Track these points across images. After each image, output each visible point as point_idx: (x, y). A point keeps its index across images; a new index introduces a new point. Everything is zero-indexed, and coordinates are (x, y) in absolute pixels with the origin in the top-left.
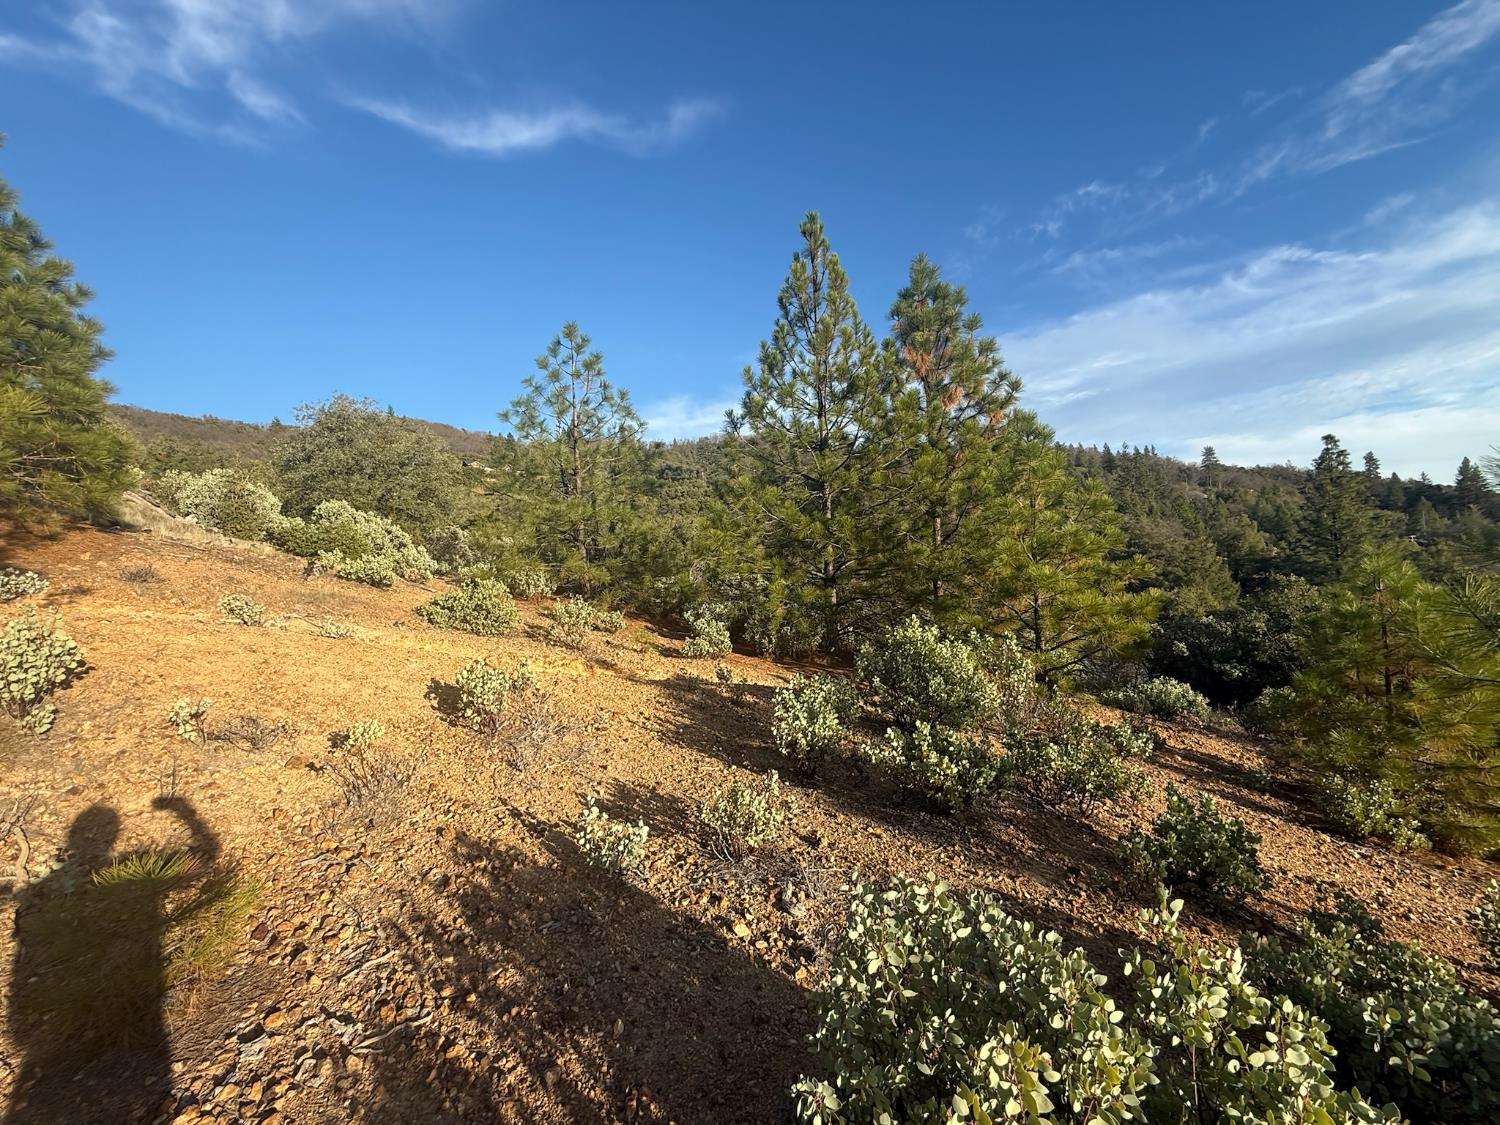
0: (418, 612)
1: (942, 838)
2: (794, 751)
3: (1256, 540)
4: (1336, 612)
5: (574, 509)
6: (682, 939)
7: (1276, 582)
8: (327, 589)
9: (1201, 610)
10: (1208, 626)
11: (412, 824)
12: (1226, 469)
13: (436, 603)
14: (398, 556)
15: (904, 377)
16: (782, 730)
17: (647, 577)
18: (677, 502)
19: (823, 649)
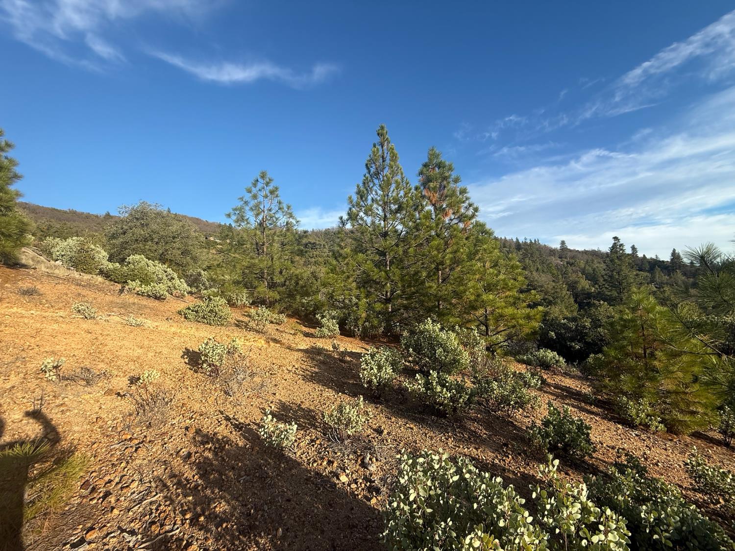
0: (179, 313)
1: (443, 429)
2: (370, 385)
3: (584, 284)
4: (621, 319)
5: (262, 262)
6: (313, 484)
7: (594, 304)
8: (131, 300)
9: (561, 317)
10: (564, 324)
11: (172, 425)
12: (571, 251)
13: (189, 309)
14: (170, 284)
15: (425, 203)
16: (364, 375)
17: (298, 297)
18: (313, 260)
19: (385, 334)
